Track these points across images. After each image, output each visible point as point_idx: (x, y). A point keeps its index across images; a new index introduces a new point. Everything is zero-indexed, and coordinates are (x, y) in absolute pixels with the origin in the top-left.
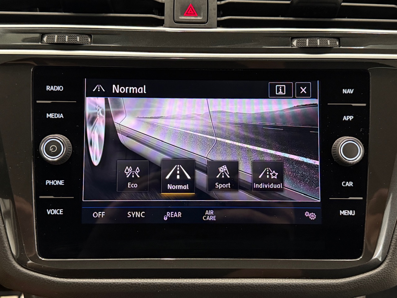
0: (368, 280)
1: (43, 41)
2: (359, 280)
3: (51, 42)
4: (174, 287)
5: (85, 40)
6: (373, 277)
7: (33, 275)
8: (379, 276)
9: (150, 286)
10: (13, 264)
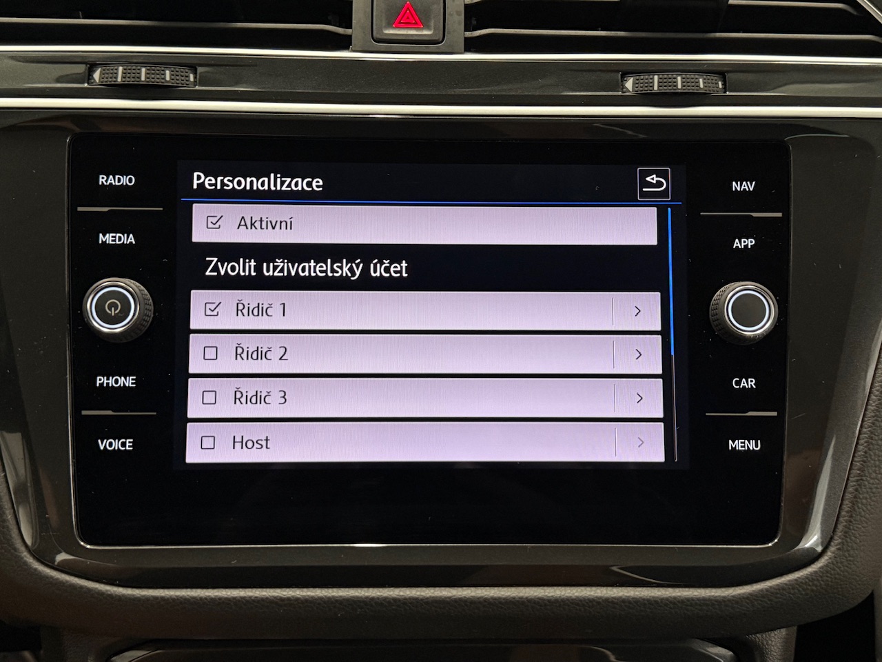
0: (792, 591)
1: (92, 81)
2: (773, 590)
3: (110, 81)
4: (371, 605)
5: (183, 78)
6: (802, 583)
7: (67, 581)
8: (815, 582)
9: (319, 604)
10: (22, 558)
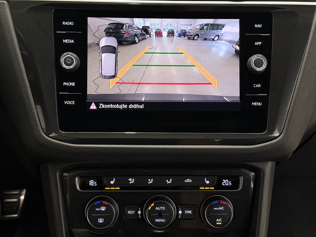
4: (146, 150)
7: (56, 142)
9: (130, 149)
10: (42, 135)
